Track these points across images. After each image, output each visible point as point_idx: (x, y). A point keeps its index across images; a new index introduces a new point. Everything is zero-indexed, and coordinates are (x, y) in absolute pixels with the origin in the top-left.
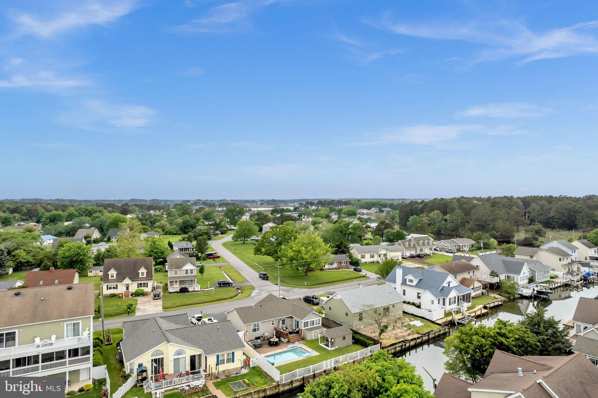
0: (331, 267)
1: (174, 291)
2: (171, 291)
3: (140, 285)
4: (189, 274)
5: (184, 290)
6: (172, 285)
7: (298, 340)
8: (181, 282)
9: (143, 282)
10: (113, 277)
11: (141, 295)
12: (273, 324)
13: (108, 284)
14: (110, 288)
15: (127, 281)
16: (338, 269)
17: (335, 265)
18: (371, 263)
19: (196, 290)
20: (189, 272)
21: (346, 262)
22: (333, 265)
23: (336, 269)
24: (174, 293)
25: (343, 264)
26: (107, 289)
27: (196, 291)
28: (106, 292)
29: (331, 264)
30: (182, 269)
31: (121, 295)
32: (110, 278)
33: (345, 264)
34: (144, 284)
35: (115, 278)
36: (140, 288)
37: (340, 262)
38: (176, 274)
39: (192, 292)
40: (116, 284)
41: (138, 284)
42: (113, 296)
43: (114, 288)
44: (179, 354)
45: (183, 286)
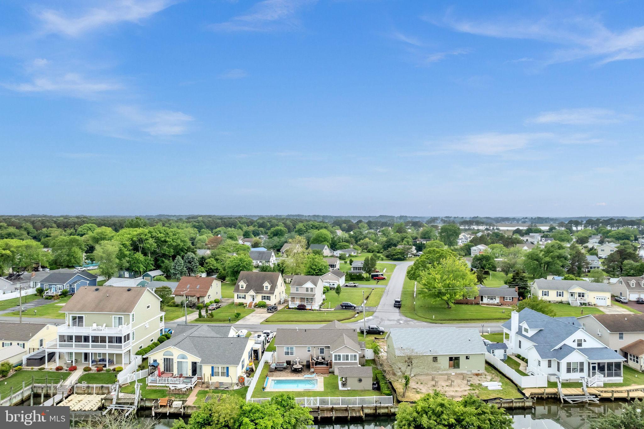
0: (491, 302)
1: (293, 307)
2: (290, 307)
3: (264, 298)
4: (309, 292)
5: (301, 308)
6: (294, 301)
7: (325, 372)
8: (302, 299)
9: (266, 295)
10: (243, 287)
11: (262, 306)
12: (309, 351)
13: (239, 294)
14: (240, 298)
15: (252, 293)
16: (500, 306)
17: (497, 301)
18: (557, 302)
19: (313, 308)
20: (309, 290)
21: (512, 298)
22: (494, 300)
23: (497, 305)
24: (293, 308)
25: (508, 300)
26: (238, 298)
27: (312, 310)
28: (237, 301)
29: (492, 299)
30: (302, 286)
31: (245, 305)
32: (240, 288)
33: (510, 300)
34: (268, 297)
35: (244, 288)
36: (263, 300)
37: (504, 297)
38: (297, 290)
39: (310, 310)
40: (244, 294)
41: (262, 296)
42: (241, 305)
43: (243, 298)
44: (183, 358)
45: (303, 303)
